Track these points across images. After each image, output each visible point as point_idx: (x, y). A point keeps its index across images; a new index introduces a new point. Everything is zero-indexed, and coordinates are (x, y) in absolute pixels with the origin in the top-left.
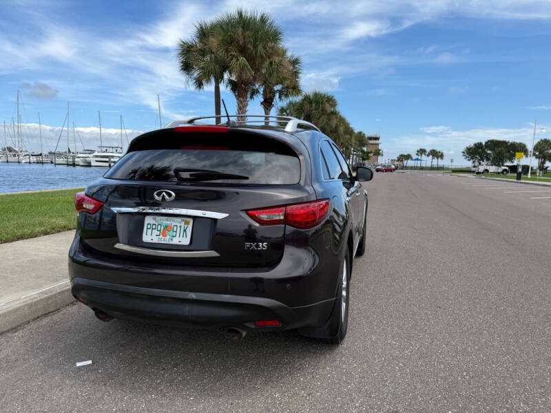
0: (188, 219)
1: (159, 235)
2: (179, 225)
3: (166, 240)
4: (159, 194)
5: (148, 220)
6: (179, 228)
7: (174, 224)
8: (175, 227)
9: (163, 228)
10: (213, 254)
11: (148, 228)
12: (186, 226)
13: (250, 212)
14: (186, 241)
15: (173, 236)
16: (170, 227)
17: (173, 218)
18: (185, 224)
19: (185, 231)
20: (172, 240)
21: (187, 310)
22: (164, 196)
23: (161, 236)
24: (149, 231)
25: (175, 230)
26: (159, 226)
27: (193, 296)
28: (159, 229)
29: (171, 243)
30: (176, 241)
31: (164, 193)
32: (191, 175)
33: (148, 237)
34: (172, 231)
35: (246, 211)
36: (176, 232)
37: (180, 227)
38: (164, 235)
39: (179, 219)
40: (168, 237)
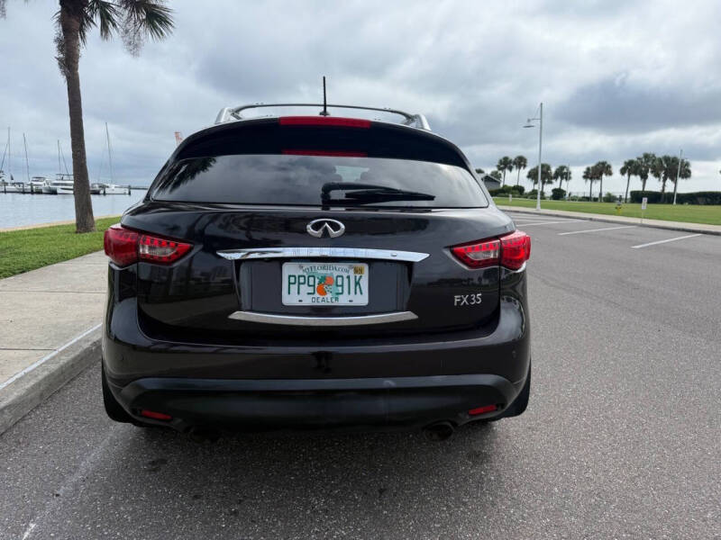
0: (359, 265)
1: (314, 293)
2: (345, 275)
3: (328, 300)
4: (316, 227)
5: (288, 269)
6: (346, 281)
7: (335, 274)
8: (340, 279)
9: (317, 281)
10: (408, 315)
11: (290, 283)
12: (358, 276)
13: (455, 249)
14: (362, 299)
15: (338, 294)
16: (331, 279)
17: (334, 265)
18: (356, 271)
19: (357, 283)
20: (337, 299)
21: (382, 406)
22: (326, 228)
23: (317, 295)
24: (294, 288)
25: (340, 283)
26: (311, 279)
27: (389, 383)
28: (311, 283)
29: (336, 304)
30: (344, 301)
31: (326, 224)
32: (347, 195)
33: (293, 296)
34: (334, 286)
35: (450, 248)
36: (342, 286)
37: (348, 277)
38: (323, 292)
39: (345, 266)
40: (329, 296)
